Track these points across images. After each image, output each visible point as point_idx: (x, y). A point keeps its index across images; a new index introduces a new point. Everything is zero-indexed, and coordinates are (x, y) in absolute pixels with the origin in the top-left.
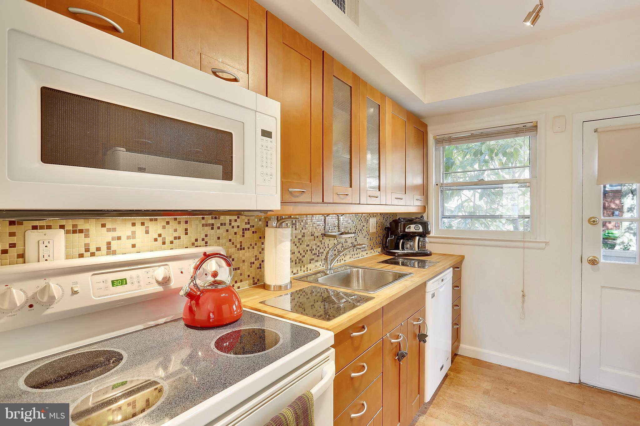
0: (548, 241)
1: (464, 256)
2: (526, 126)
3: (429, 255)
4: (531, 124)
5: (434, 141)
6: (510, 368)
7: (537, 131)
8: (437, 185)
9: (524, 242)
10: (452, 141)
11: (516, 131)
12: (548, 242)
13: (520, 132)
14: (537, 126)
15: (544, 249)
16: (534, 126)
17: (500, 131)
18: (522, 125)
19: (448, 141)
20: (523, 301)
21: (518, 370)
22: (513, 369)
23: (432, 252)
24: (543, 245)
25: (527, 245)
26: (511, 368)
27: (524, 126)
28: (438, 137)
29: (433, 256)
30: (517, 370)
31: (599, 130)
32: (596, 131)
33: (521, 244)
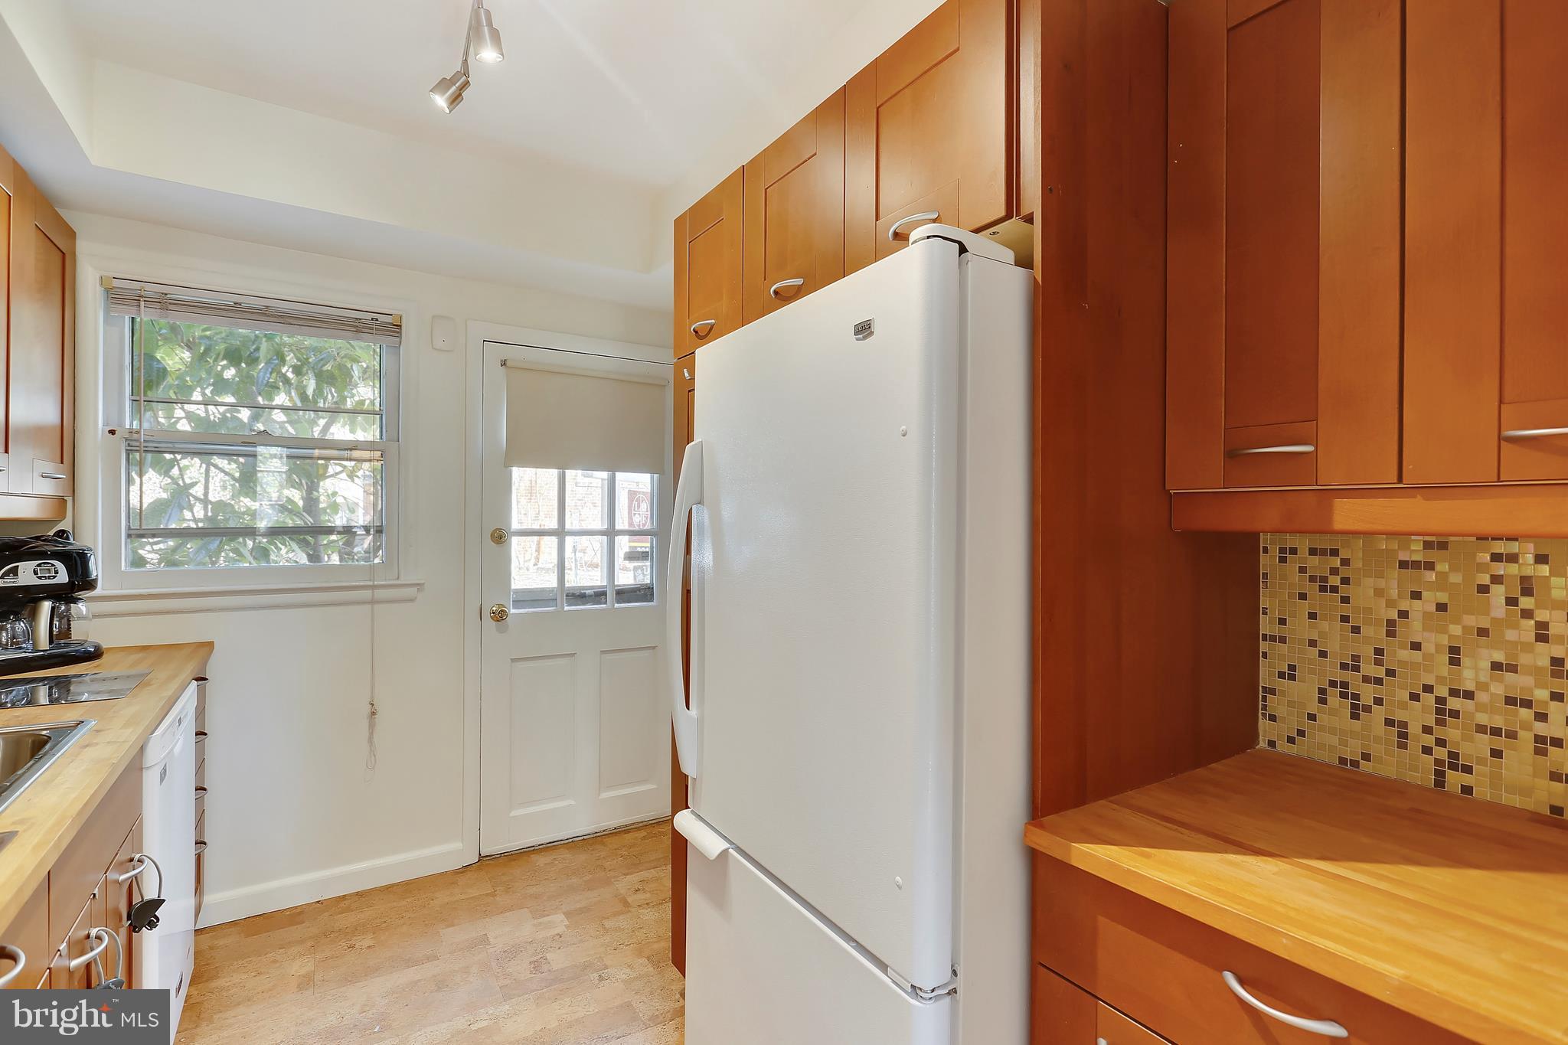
0: (422, 582)
1: (213, 642)
2: (377, 320)
3: (95, 654)
4: (388, 319)
5: (100, 290)
6: (344, 897)
7: (400, 337)
8: (112, 432)
9: (374, 587)
10: (171, 307)
11: (355, 326)
12: (423, 584)
13: (364, 330)
14: (400, 326)
15: (412, 600)
16: (395, 325)
17: (322, 316)
18: (369, 316)
19: (158, 305)
20: (372, 726)
21: (362, 892)
22: (350, 895)
23: (104, 646)
24: (411, 592)
25: (380, 594)
26: (345, 895)
27: (372, 319)
28: (116, 283)
29: (105, 658)
30: (359, 894)
31: (508, 363)
32: (504, 363)
33: (367, 594)
